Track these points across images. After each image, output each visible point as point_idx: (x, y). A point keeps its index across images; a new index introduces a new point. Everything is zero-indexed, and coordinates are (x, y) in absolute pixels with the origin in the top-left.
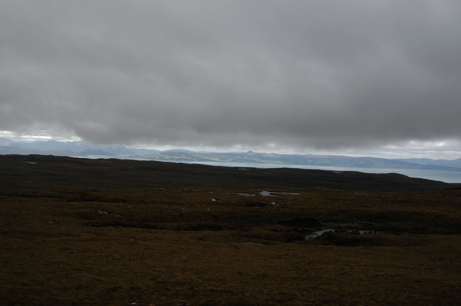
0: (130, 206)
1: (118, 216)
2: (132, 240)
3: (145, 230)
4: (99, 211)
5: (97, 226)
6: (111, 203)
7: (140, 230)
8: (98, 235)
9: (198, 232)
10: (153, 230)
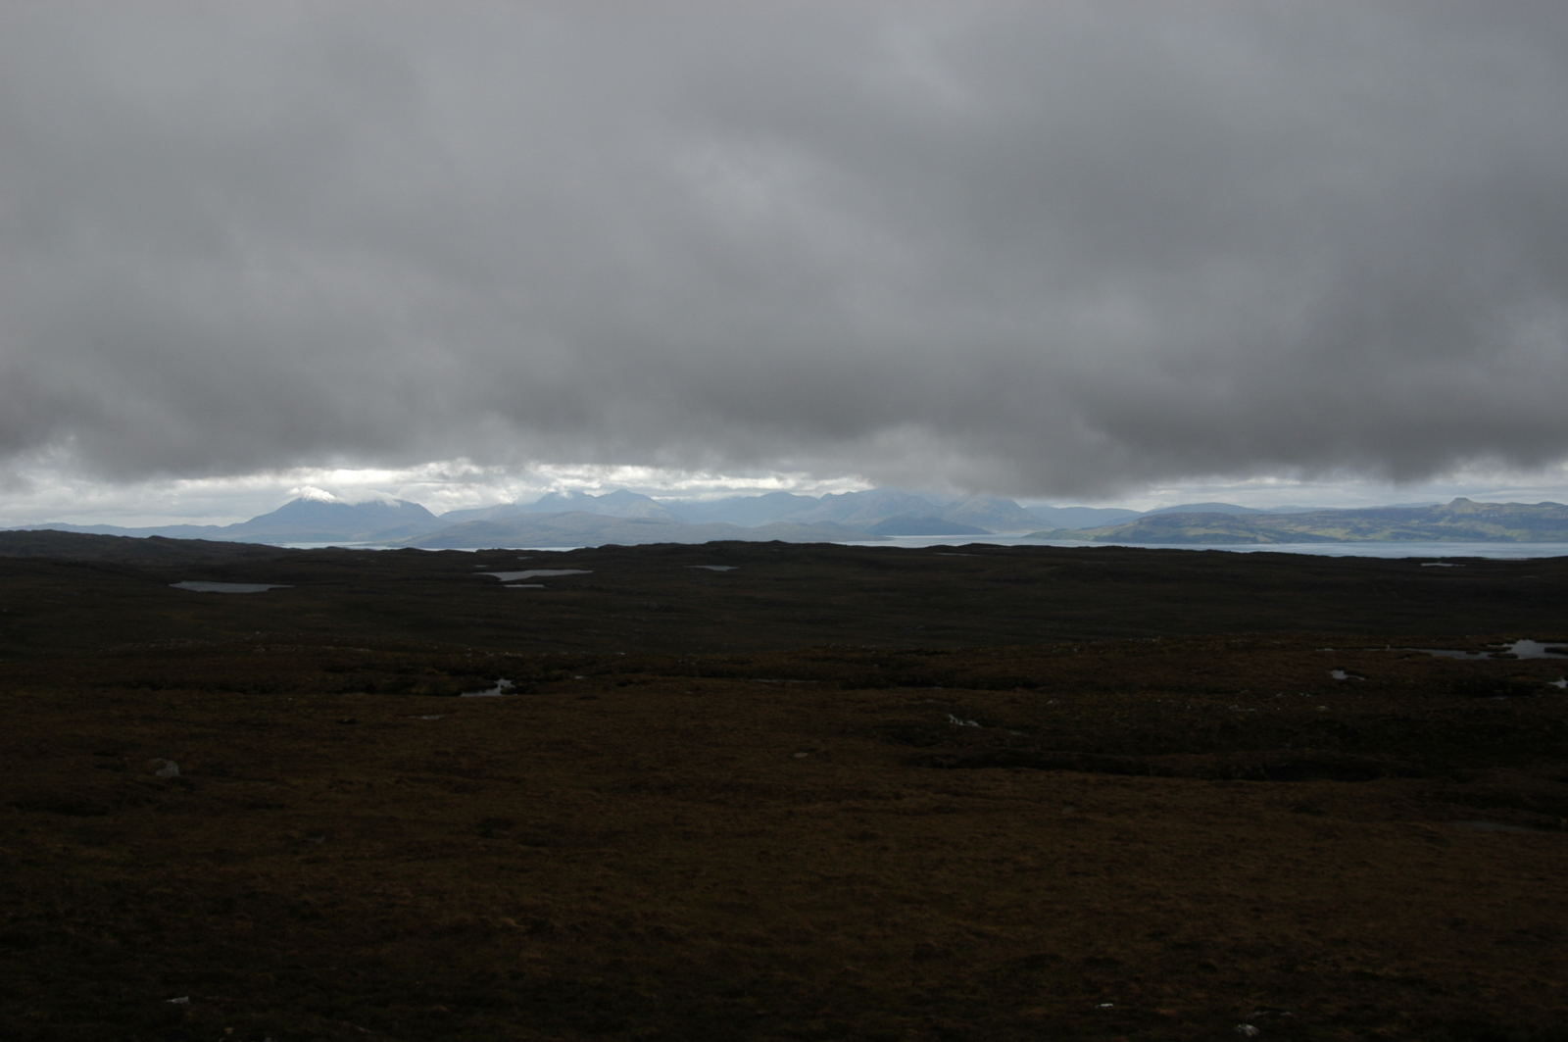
0: (1051, 702)
1: (1014, 733)
2: (1068, 811)
3: (1111, 777)
4: (952, 717)
5: (950, 767)
6: (987, 692)
7: (1092, 778)
8: (957, 794)
9: (1292, 784)
10: (1137, 779)
